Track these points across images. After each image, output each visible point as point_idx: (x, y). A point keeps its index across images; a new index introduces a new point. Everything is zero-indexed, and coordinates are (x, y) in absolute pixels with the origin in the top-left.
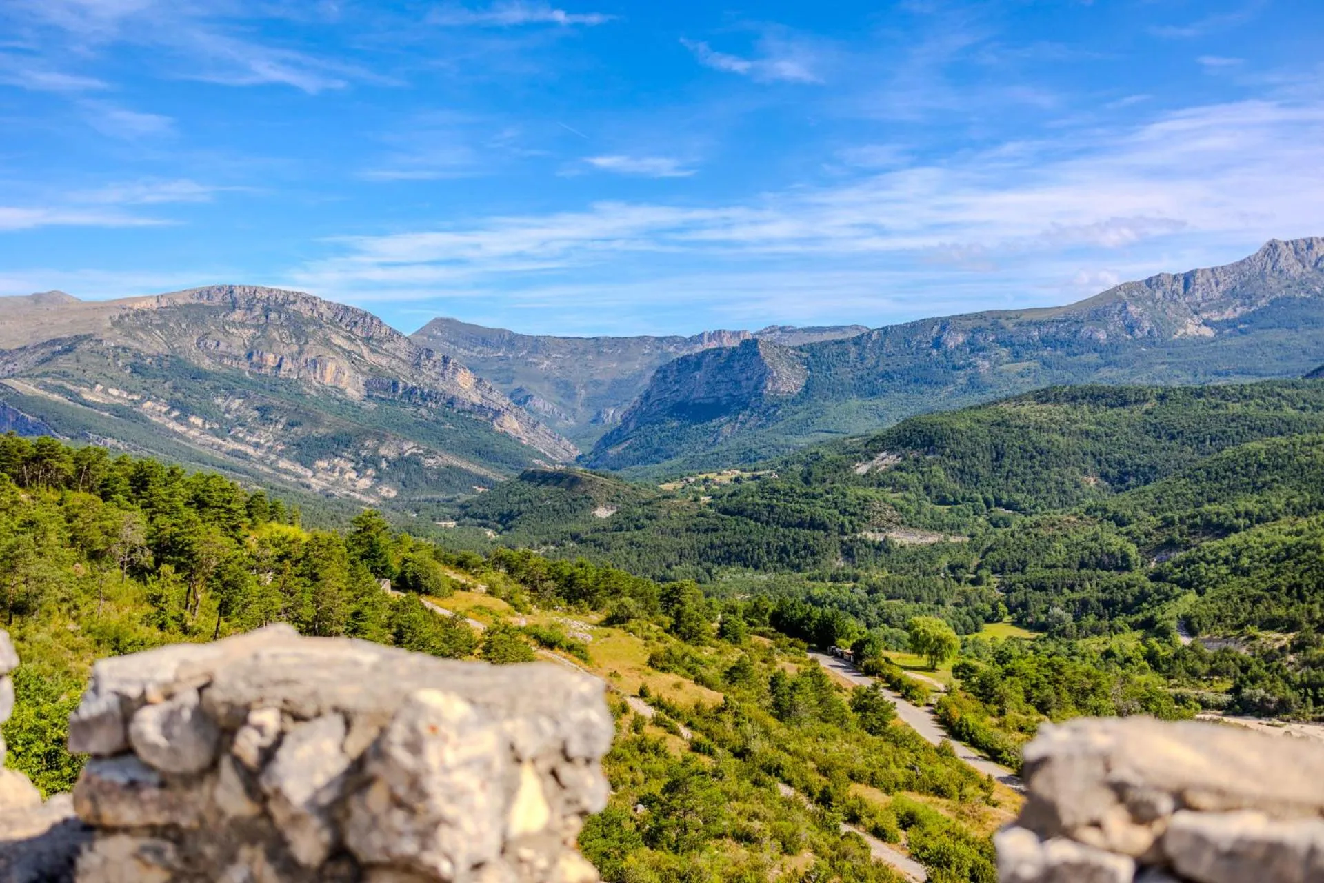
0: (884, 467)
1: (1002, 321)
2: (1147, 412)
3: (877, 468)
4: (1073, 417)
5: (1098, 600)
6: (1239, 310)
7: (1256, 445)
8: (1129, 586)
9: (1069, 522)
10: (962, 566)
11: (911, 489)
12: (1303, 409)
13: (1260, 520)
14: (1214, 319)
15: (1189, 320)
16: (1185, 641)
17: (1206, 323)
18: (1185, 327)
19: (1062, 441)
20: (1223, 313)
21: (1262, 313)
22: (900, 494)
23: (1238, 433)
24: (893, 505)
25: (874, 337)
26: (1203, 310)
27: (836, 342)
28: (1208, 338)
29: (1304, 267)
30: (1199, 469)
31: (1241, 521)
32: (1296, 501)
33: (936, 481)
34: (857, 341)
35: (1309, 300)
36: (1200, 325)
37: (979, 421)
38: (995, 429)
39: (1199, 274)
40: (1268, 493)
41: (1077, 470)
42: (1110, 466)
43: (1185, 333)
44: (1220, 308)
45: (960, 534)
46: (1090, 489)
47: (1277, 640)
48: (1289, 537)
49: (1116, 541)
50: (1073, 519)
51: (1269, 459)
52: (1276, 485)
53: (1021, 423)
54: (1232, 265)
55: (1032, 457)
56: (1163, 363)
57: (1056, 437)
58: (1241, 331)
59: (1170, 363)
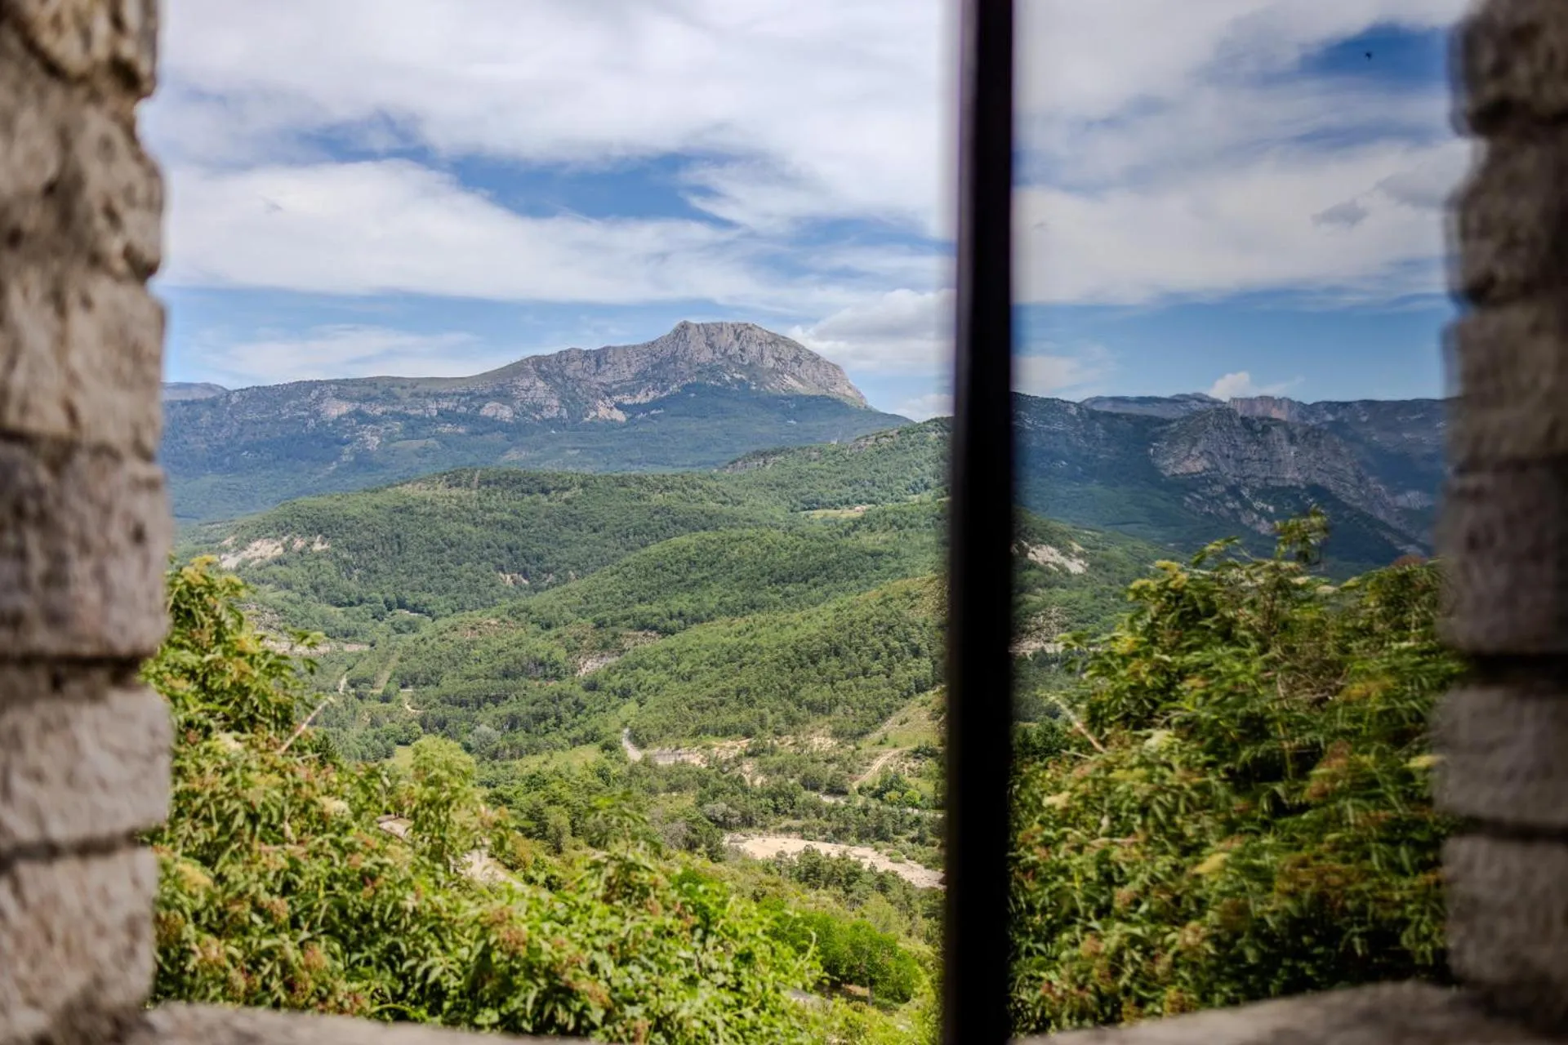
0: (258, 561)
1: (397, 390)
2: (568, 502)
3: (250, 561)
4: (486, 505)
5: (528, 714)
6: (652, 394)
7: (685, 540)
8: (561, 697)
9: (489, 624)
10: (365, 680)
11: (295, 587)
12: (724, 503)
13: (697, 620)
14: (626, 402)
15: (600, 402)
16: (634, 755)
17: (619, 406)
18: (596, 410)
19: (476, 533)
20: (635, 397)
21: (672, 398)
22: (282, 593)
23: (661, 528)
24: (274, 607)
25: (234, 400)
26: (615, 392)
27: (185, 403)
28: (621, 423)
29: (714, 353)
30: (627, 565)
31: (675, 622)
32: (728, 599)
33: (326, 577)
34: (213, 404)
35: (719, 388)
36: (611, 409)
37: (377, 507)
38: (398, 517)
39: (611, 352)
40: (699, 591)
41: (492, 566)
42: (528, 562)
43: (597, 416)
44: (632, 392)
45: (357, 642)
46: (507, 587)
47: (733, 748)
48: (728, 639)
49: (542, 645)
50: (493, 622)
51: (698, 555)
52: (705, 582)
53: (428, 509)
54: (644, 346)
55: (442, 551)
56: (574, 449)
57: (468, 527)
58: (653, 417)
59: (581, 449)
